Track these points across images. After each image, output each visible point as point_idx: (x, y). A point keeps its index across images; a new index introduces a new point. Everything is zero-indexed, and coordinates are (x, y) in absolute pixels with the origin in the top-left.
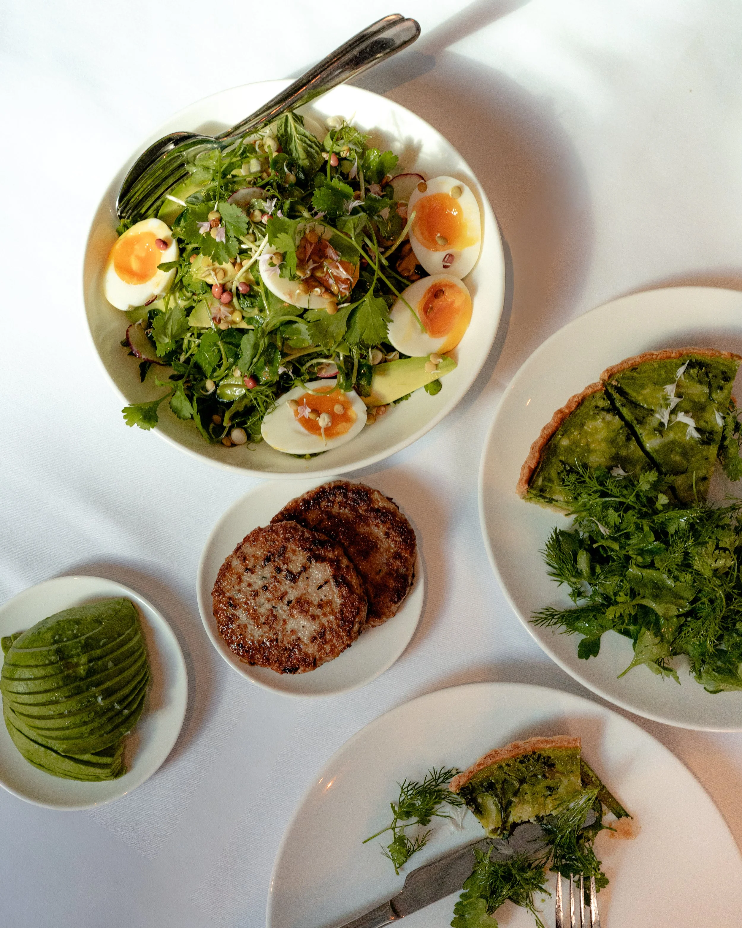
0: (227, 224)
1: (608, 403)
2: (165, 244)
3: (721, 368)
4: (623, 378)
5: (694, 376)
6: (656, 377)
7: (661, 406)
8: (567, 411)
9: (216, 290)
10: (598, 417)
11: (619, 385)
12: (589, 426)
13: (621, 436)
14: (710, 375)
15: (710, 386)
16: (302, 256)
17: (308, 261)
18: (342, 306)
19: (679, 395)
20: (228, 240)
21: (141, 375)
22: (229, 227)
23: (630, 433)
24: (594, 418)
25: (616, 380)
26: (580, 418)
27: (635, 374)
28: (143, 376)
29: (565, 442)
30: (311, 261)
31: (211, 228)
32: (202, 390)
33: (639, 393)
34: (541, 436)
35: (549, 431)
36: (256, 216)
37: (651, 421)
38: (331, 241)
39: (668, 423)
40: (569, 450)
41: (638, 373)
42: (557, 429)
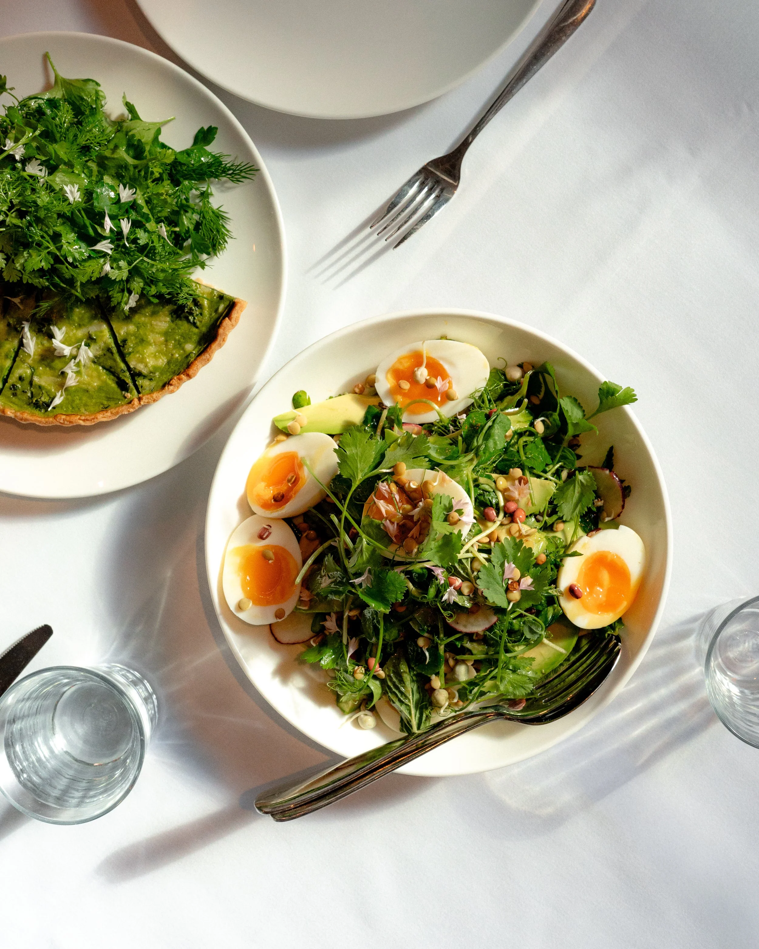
0: (501, 582)
1: (139, 382)
2: (573, 592)
3: (16, 400)
4: (119, 400)
5: (45, 394)
6: (84, 398)
7: (84, 366)
8: (183, 376)
9: (520, 516)
10: (151, 369)
11: (123, 392)
12: (162, 361)
13: (132, 345)
14: (29, 394)
15: (31, 383)
16: (424, 525)
17: (418, 521)
18: (388, 471)
19: (63, 374)
20: (502, 565)
21: (613, 455)
22: (499, 579)
23: (121, 348)
24: (156, 369)
25: (125, 398)
26: (170, 370)
27: (105, 403)
28: (611, 453)
29: (190, 347)
30: (415, 519)
31: (519, 582)
32: (548, 425)
33: (105, 382)
34: (212, 353)
35: (203, 357)
36: (467, 587)
37: (97, 350)
38: (391, 541)
39: (81, 346)
40: (186, 338)
41: (102, 404)
42: (195, 359)
